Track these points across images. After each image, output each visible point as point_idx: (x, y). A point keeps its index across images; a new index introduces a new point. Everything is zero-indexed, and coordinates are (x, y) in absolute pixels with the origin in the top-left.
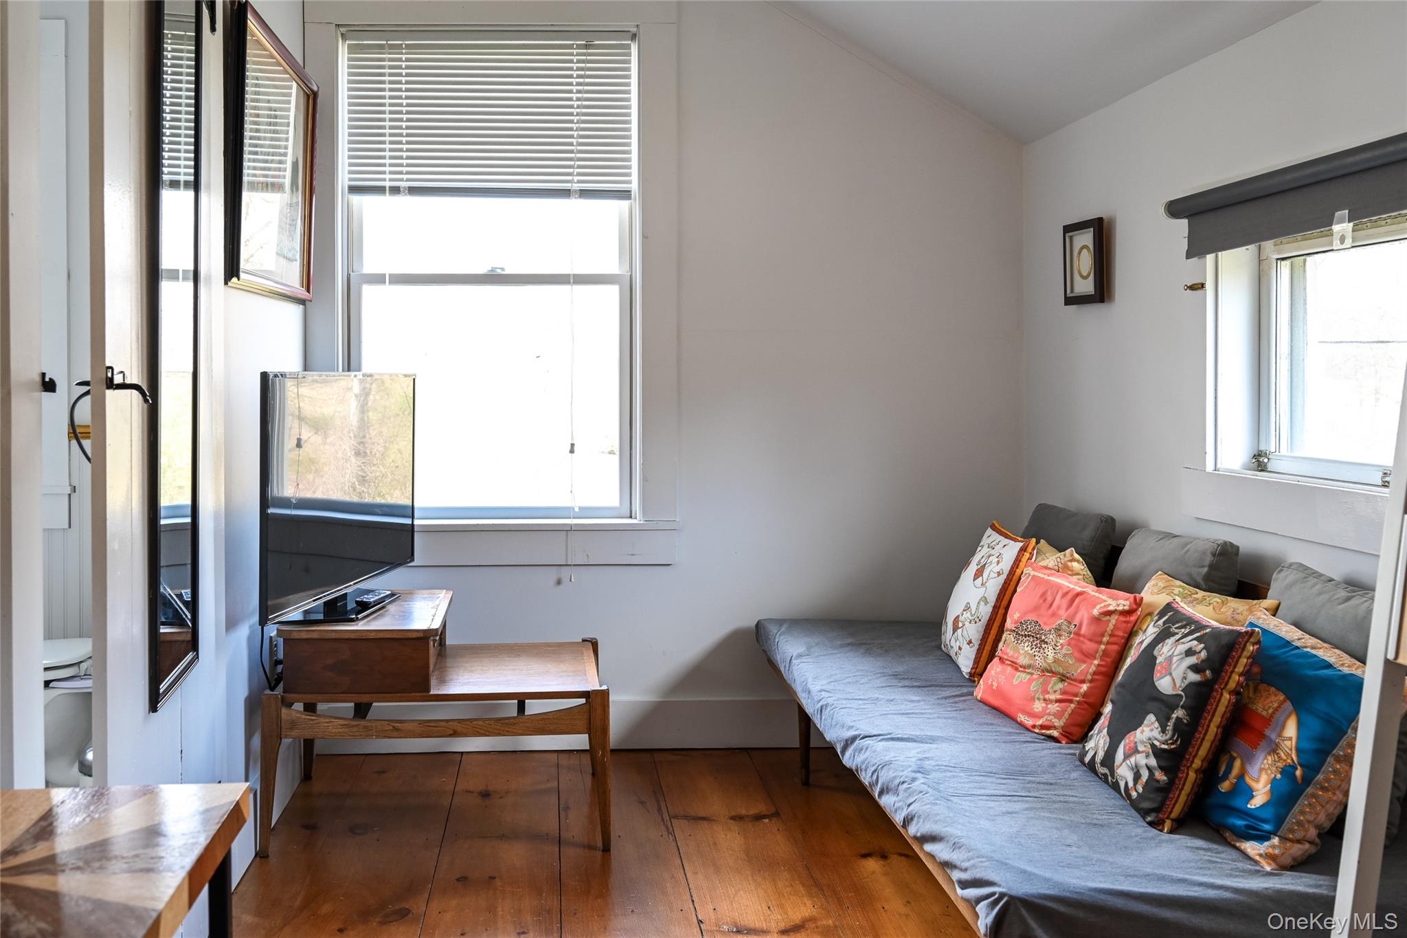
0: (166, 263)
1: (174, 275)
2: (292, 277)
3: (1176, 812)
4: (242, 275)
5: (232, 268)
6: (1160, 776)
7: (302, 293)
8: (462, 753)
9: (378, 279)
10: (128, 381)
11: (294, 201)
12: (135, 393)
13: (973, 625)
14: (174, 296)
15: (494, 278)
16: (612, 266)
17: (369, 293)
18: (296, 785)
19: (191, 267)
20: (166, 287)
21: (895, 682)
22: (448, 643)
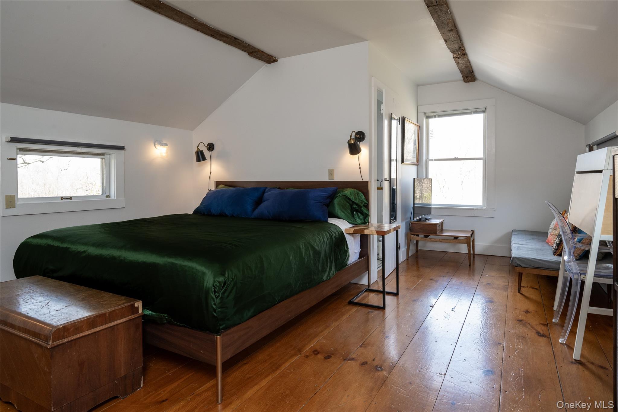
0: (392, 158)
1: (393, 160)
2: (415, 161)
3: (558, 253)
4: (404, 162)
5: (403, 161)
6: (557, 247)
7: (417, 164)
8: (447, 252)
9: (432, 160)
10: (387, 180)
11: (415, 147)
12: (388, 181)
13: (551, 229)
14: (393, 164)
15: (456, 159)
16: (481, 156)
17: (430, 162)
18: (415, 252)
19: (396, 159)
20: (392, 162)
21: (532, 239)
22: (444, 229)
